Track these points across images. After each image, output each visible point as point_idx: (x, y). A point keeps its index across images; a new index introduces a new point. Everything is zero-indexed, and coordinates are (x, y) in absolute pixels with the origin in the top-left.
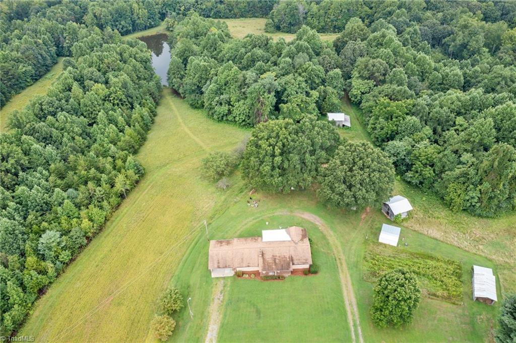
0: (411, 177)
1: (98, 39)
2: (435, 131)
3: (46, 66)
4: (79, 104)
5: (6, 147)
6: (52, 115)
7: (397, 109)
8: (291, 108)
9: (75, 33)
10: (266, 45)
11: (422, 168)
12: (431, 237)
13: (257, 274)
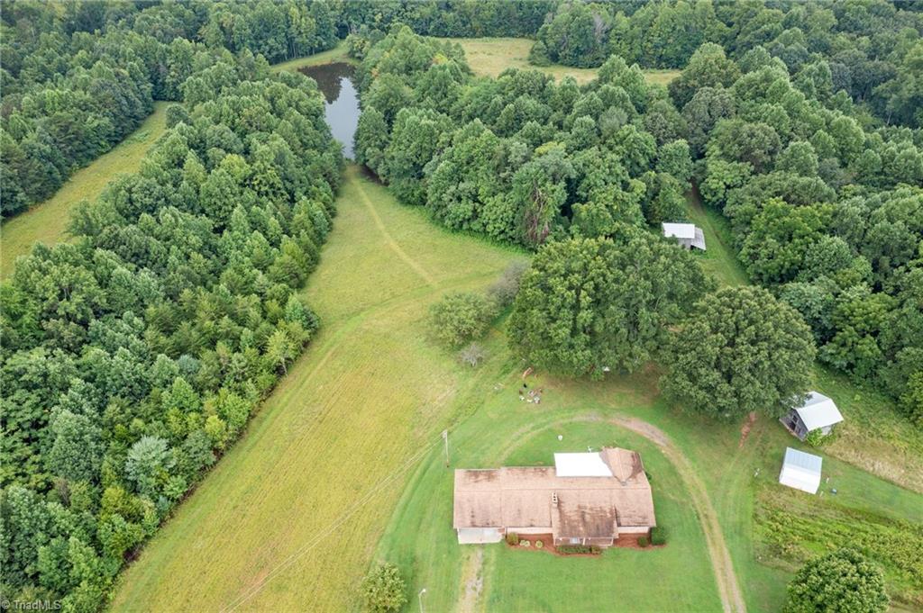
0: (832, 354)
1: (230, 71)
2: (876, 266)
3: (135, 117)
4: (198, 192)
5: (68, 271)
6: (149, 212)
7: (803, 222)
8: (595, 211)
9: (186, 59)
10: (541, 90)
11: (856, 339)
12: (880, 478)
13: (547, 539)
